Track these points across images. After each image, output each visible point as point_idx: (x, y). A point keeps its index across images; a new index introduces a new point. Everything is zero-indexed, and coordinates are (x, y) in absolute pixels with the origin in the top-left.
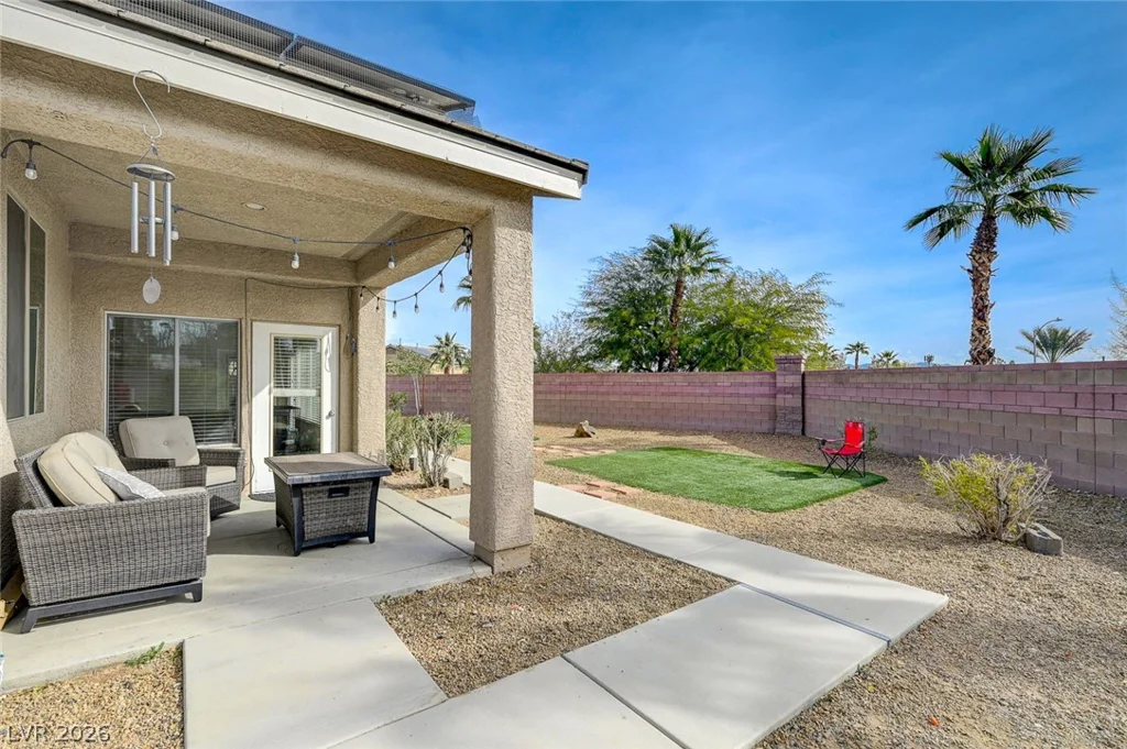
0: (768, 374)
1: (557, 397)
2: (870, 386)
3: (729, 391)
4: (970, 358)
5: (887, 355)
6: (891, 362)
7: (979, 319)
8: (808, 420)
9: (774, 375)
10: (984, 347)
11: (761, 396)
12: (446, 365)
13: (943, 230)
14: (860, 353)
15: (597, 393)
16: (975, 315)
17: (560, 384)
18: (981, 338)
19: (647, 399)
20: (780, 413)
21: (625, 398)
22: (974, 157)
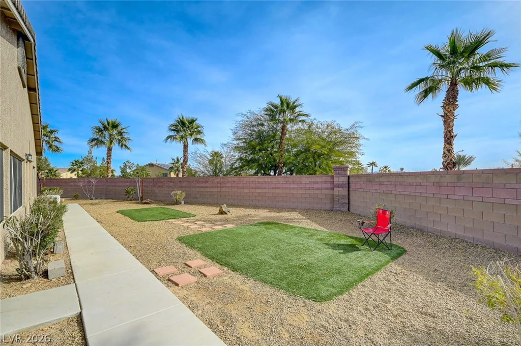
0: (330, 176)
1: (216, 190)
2: (387, 183)
3: (308, 186)
4: (442, 167)
5: (386, 167)
6: (387, 171)
7: (448, 144)
8: (351, 203)
9: (332, 177)
10: (451, 160)
11: (326, 189)
12: (177, 172)
13: (426, 93)
14: (374, 166)
15: (238, 188)
16: (446, 142)
17: (218, 183)
18: (449, 155)
19: (264, 191)
20: (336, 199)
21: (252, 190)
22: (445, 49)
